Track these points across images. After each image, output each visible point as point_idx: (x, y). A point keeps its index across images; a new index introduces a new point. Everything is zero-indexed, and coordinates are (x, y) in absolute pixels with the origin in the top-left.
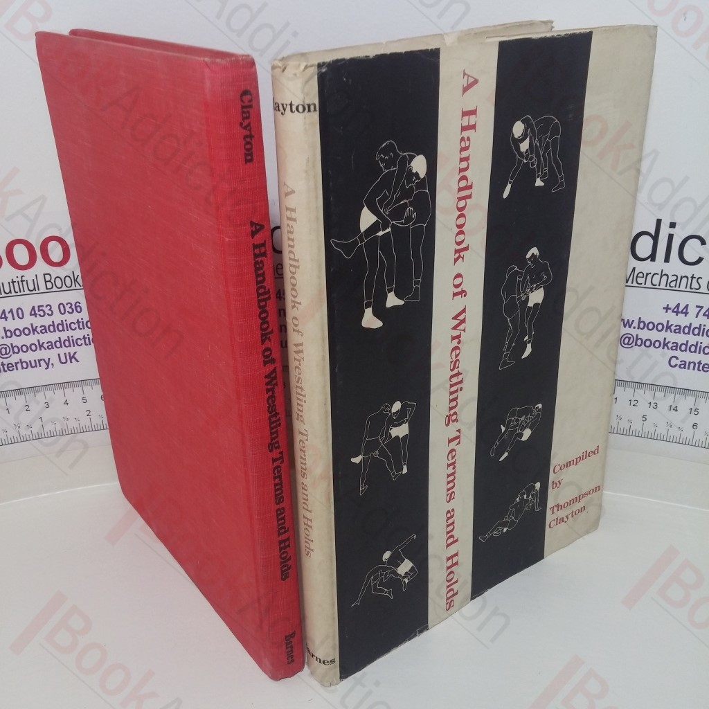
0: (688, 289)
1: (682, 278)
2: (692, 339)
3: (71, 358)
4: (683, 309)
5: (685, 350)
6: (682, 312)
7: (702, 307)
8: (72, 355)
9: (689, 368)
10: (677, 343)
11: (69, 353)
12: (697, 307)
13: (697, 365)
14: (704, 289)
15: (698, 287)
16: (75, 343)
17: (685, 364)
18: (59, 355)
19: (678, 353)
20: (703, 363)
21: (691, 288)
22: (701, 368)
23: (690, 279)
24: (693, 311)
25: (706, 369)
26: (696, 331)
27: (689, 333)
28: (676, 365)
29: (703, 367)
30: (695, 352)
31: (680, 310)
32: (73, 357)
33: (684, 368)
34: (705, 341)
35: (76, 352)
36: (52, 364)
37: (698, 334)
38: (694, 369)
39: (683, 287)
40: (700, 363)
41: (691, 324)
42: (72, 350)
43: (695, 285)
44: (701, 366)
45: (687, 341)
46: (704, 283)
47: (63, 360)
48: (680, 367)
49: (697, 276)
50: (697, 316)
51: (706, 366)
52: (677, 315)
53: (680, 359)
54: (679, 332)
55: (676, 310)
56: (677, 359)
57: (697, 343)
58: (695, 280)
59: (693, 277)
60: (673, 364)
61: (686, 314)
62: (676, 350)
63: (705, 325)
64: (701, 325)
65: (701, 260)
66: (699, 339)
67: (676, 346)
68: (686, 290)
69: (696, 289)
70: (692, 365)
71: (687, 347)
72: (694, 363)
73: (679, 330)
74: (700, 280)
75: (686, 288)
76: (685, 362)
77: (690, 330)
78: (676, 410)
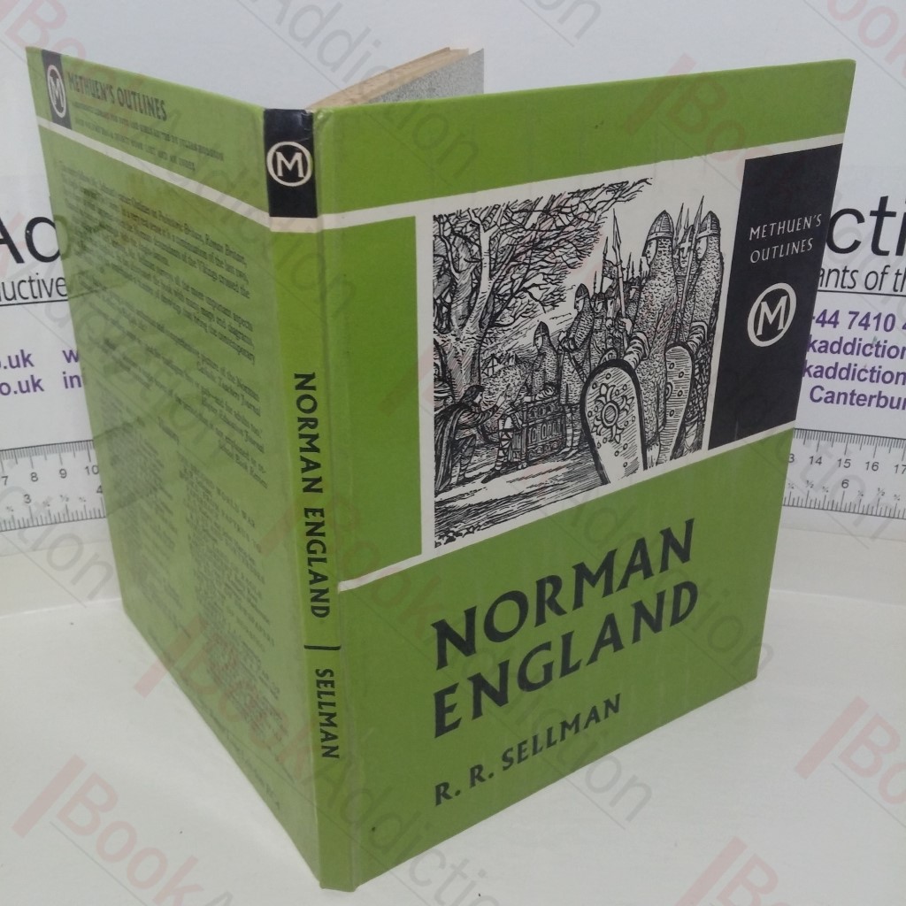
0: (839, 288)
1: (830, 272)
2: (843, 360)
4: (831, 318)
5: (834, 377)
6: (829, 322)
7: (857, 314)
9: (838, 402)
10: (822, 367)
12: (851, 313)
13: (849, 397)
14: (860, 287)
15: (852, 285)
17: (832, 397)
19: (823, 381)
20: (858, 392)
21: (843, 287)
22: (854, 401)
23: (841, 274)
24: (844, 319)
25: (861, 402)
26: (849, 349)
27: (838, 352)
28: (820, 399)
29: (858, 399)
30: (847, 378)
31: (827, 319)
33: (832, 402)
34: (860, 361)
37: (852, 353)
38: (845, 403)
39: (831, 286)
40: (853, 394)
41: (841, 339)
43: (848, 281)
44: (855, 398)
45: (837, 364)
46: (860, 278)
48: (826, 401)
49: (851, 268)
50: (850, 328)
51: (862, 398)
52: (823, 326)
53: (826, 390)
54: (826, 351)
55: (821, 319)
56: (822, 389)
57: (850, 365)
58: (848, 275)
59: (845, 271)
60: (816, 397)
61: (835, 324)
62: (821, 376)
63: (860, 340)
64: (855, 339)
65: (856, 244)
66: (853, 359)
67: (821, 372)
68: (836, 289)
69: (849, 287)
70: (842, 397)
71: (835, 372)
72: (845, 394)
73: (826, 347)
74: (855, 274)
75: (836, 286)
76: (833, 393)
77: (840, 346)
78: (820, 463)
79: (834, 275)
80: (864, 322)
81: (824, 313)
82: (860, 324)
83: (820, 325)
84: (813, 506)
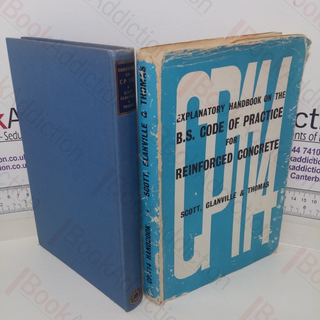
0: (300, 139)
1: (296, 134)
2: (302, 164)
4: (297, 150)
5: (299, 170)
7: (306, 149)
9: (301, 179)
10: (295, 166)
12: (304, 148)
14: (307, 139)
17: (299, 177)
19: (295, 171)
20: (308, 176)
21: (301, 139)
22: (307, 179)
23: (300, 135)
24: (302, 150)
26: (304, 160)
28: (294, 177)
30: (304, 171)
33: (299, 178)
34: (308, 165)
37: (305, 162)
38: (303, 179)
39: (297, 139)
40: (306, 176)
41: (301, 157)
45: (300, 165)
46: (307, 136)
48: (296, 178)
49: (304, 133)
50: (304, 153)
51: (310, 178)
52: (294, 152)
53: (297, 174)
55: (294, 150)
56: (295, 174)
57: (305, 166)
58: (303, 135)
60: (293, 177)
61: (299, 152)
62: (294, 169)
63: (308, 158)
64: (306, 157)
65: (305, 125)
66: (306, 164)
67: (294, 168)
69: (303, 139)
71: (300, 168)
72: (303, 176)
73: (296, 160)
74: (305, 135)
76: (299, 176)
77: (300, 160)
78: (295, 200)
79: (298, 135)
80: (309, 151)
81: (295, 148)
82: (308, 152)
83: (293, 152)
84: (293, 215)
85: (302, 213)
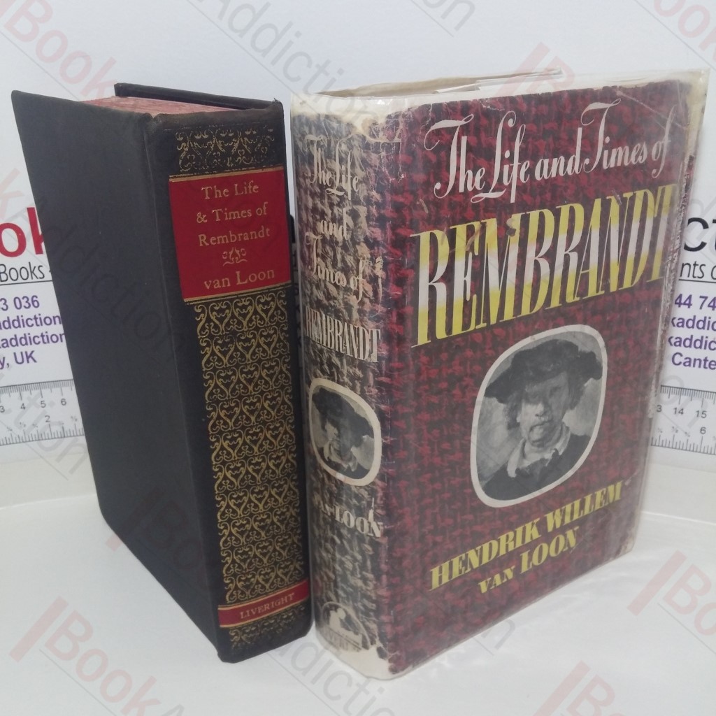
0: (691, 278)
1: (683, 265)
2: (697, 334)
3: (28, 358)
4: (686, 300)
5: (690, 346)
6: (685, 304)
7: (706, 298)
8: (29, 354)
9: (694, 366)
10: (680, 338)
11: (26, 353)
12: (701, 297)
13: (703, 363)
14: (707, 277)
15: (701, 275)
16: (32, 340)
17: (690, 362)
18: (15, 354)
19: (681, 349)
20: (710, 359)
21: (694, 277)
22: (707, 365)
23: (692, 267)
24: (696, 301)
25: (712, 367)
26: (701, 325)
27: (693, 327)
28: (680, 363)
29: (710, 364)
30: (700, 347)
31: (683, 301)
32: (30, 356)
33: (689, 365)
34: (711, 335)
35: (32, 352)
36: (8, 364)
37: (703, 328)
38: (700, 366)
39: (685, 276)
40: (706, 360)
41: (695, 317)
42: (29, 349)
43: (698, 273)
44: (708, 363)
45: (692, 336)
46: (707, 270)
47: (20, 360)
48: (684, 364)
49: (699, 263)
50: (701, 308)
51: (713, 363)
52: (679, 306)
53: (685, 356)
54: (683, 326)
55: (678, 301)
56: (681, 355)
57: (702, 337)
58: (697, 268)
59: (695, 265)
60: (677, 362)
61: (689, 305)
62: (680, 345)
63: (710, 318)
64: (705, 318)
65: (703, 245)
66: (705, 333)
67: (680, 342)
68: (688, 279)
69: (699, 277)
70: (697, 362)
71: (691, 343)
72: (700, 360)
73: (683, 323)
74: (703, 267)
75: (689, 276)
76: (690, 359)
77: (694, 323)
78: (682, 413)
79: (686, 268)
80: (712, 304)
81: (680, 296)
82: (709, 306)
83: (677, 305)
84: (678, 447)
85: (698, 443)
